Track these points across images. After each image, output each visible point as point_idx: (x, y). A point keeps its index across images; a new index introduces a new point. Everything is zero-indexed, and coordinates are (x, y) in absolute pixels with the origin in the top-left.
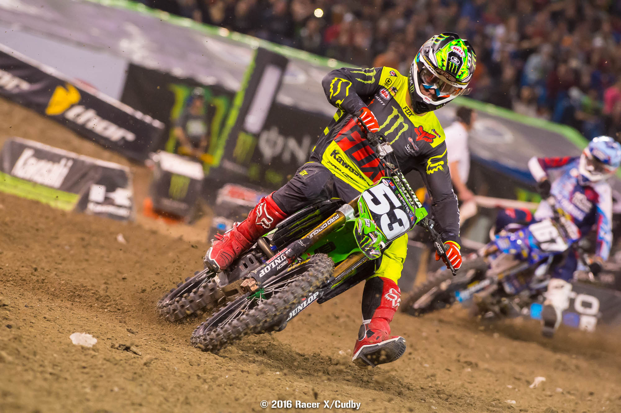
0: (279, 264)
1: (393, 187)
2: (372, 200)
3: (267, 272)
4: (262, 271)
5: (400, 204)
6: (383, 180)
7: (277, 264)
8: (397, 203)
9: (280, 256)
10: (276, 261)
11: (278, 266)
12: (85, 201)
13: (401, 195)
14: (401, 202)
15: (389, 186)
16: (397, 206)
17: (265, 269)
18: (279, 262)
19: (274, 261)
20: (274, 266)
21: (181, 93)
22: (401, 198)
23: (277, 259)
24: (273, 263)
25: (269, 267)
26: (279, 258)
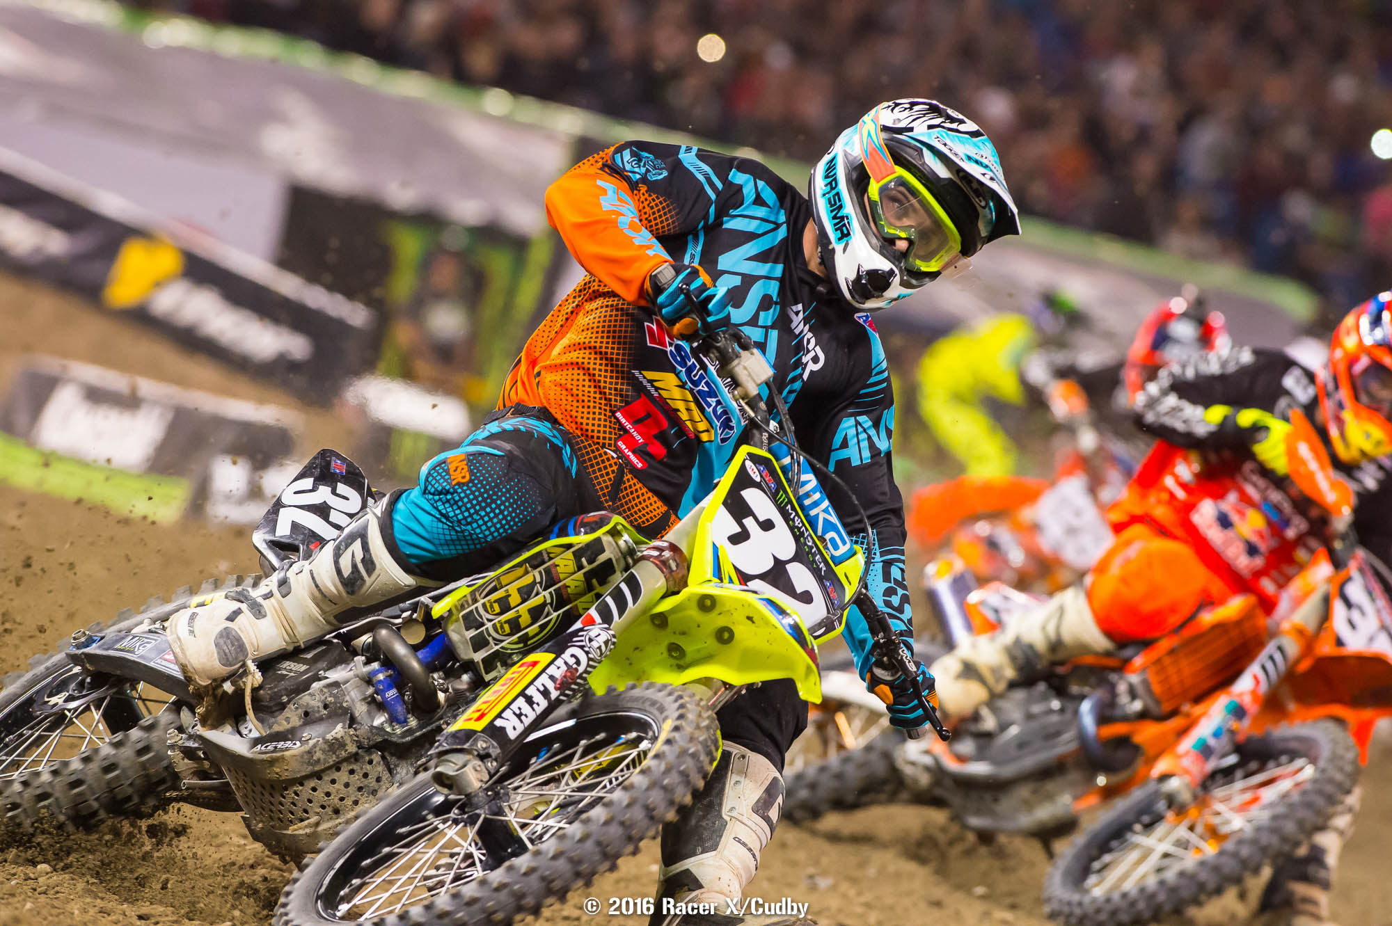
12: (201, 496)
21: (409, 245)
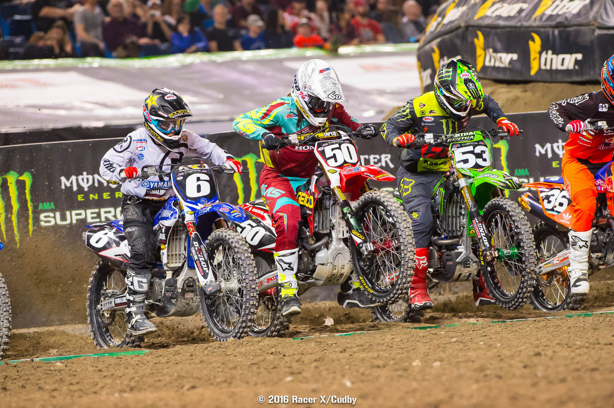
0: (484, 230)
1: (459, 146)
2: (464, 163)
3: (486, 241)
4: (485, 243)
5: (472, 147)
6: (452, 150)
7: (483, 232)
8: (470, 148)
9: (478, 227)
10: (481, 231)
11: (485, 232)
13: (465, 143)
14: (470, 145)
15: (458, 148)
16: (473, 149)
17: (484, 240)
18: (482, 229)
19: (480, 233)
20: (484, 234)
22: (468, 144)
23: (479, 230)
24: (482, 234)
25: (484, 238)
26: (480, 229)
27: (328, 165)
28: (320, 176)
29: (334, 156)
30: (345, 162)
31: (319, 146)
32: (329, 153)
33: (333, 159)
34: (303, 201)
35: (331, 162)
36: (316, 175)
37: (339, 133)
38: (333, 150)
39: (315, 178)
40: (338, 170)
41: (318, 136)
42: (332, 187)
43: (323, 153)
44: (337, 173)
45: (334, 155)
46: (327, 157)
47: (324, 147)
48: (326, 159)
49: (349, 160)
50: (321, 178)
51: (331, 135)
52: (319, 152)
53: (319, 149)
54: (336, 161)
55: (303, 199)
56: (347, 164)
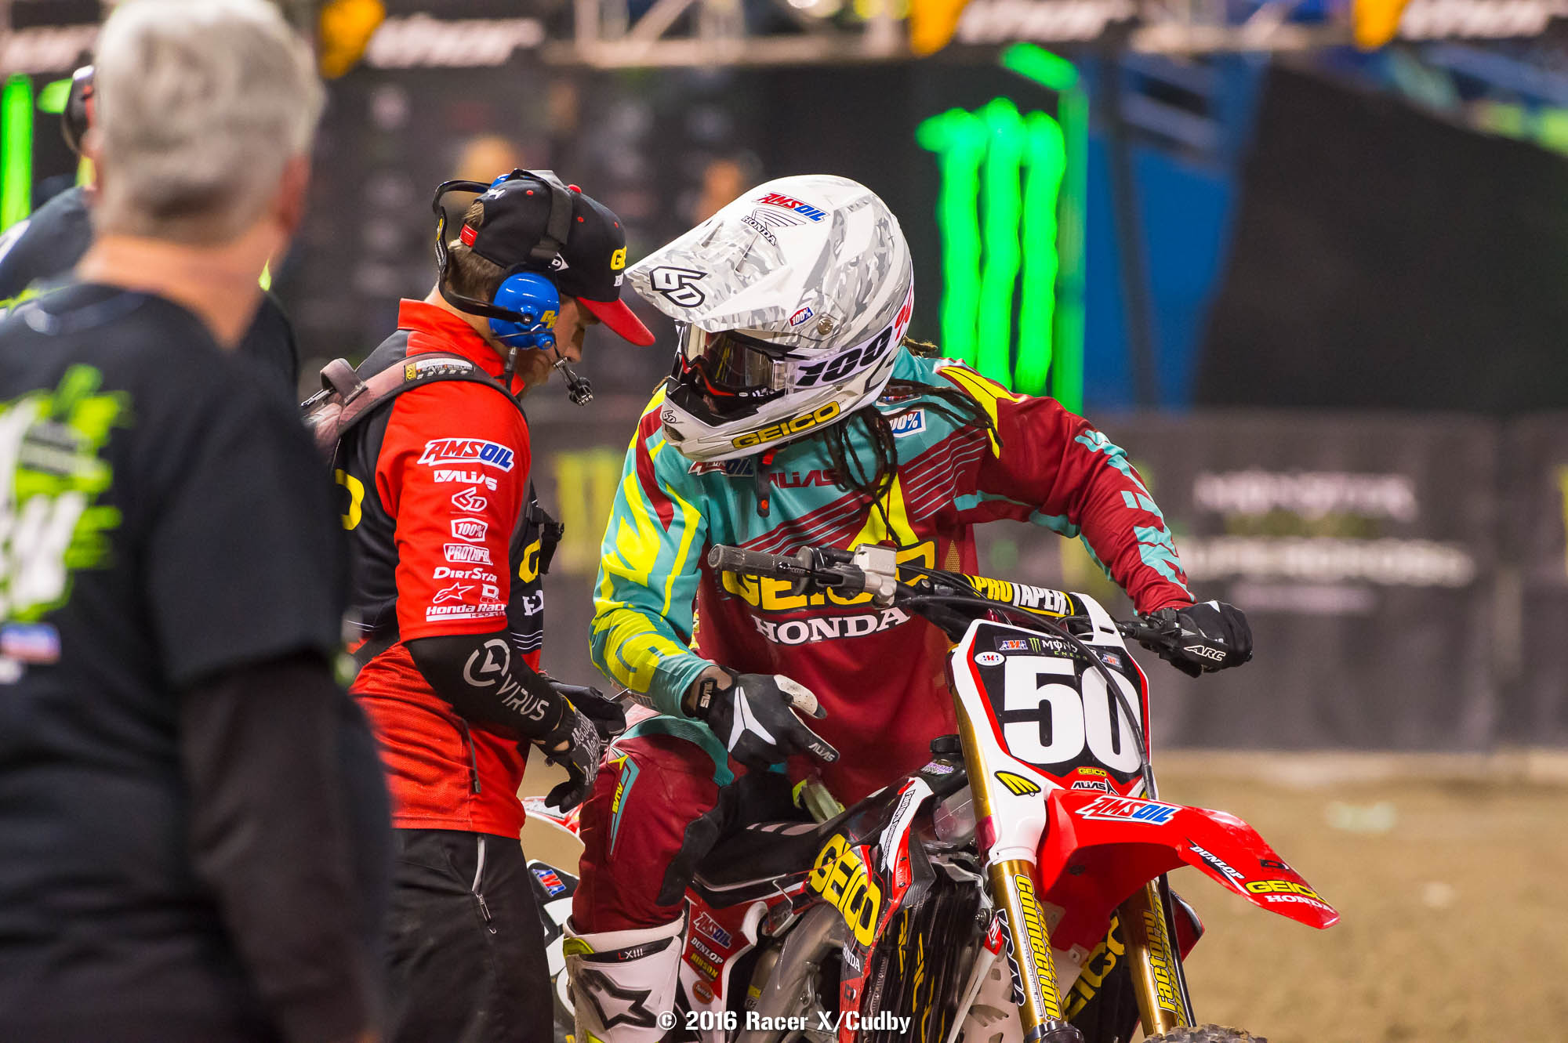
27: (1004, 746)
28: (944, 788)
29: (1043, 715)
30: (1086, 757)
31: (985, 641)
32: (1020, 692)
33: (1036, 725)
34: (840, 891)
35: (1023, 736)
36: (929, 778)
37: (1081, 609)
38: (1043, 680)
39: (919, 791)
40: (1048, 785)
41: (985, 590)
42: (996, 856)
43: (991, 683)
44: (1039, 800)
45: (1045, 706)
46: (1007, 708)
47: (1006, 654)
48: (1000, 717)
49: (1102, 751)
50: (948, 801)
51: (1042, 601)
52: (976, 669)
53: (980, 659)
54: (1046, 739)
55: (842, 879)
56: (1094, 771)
